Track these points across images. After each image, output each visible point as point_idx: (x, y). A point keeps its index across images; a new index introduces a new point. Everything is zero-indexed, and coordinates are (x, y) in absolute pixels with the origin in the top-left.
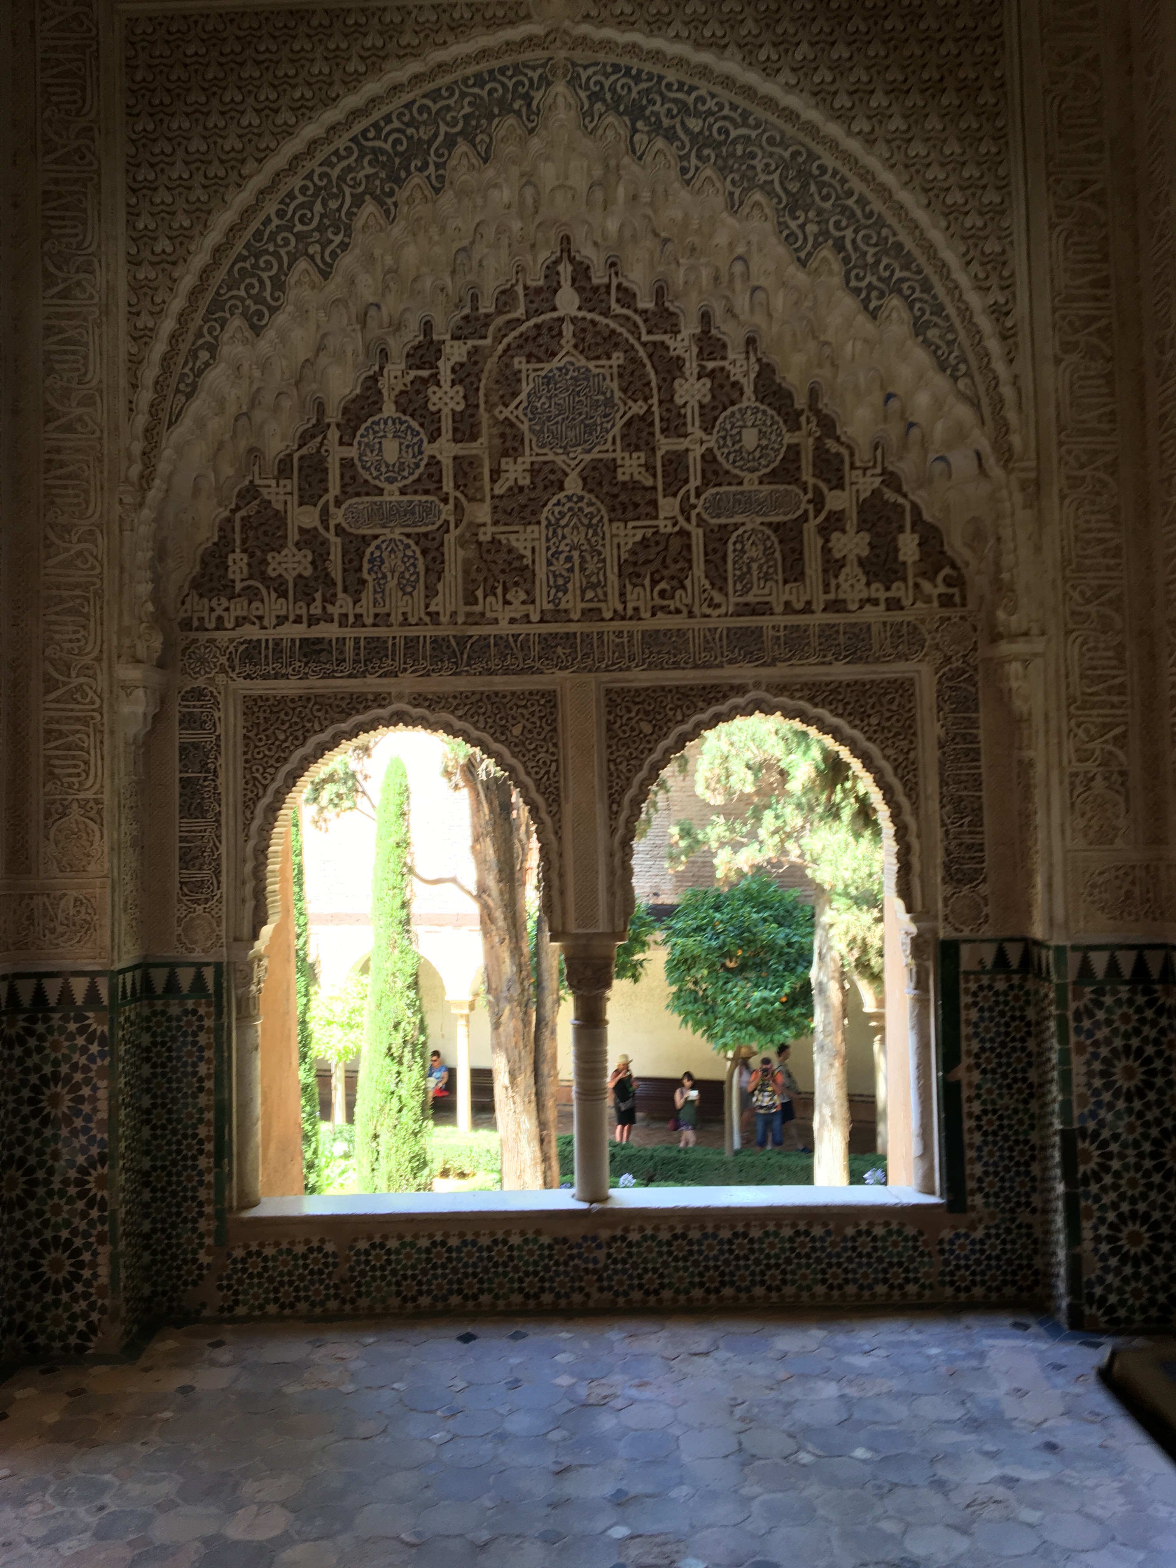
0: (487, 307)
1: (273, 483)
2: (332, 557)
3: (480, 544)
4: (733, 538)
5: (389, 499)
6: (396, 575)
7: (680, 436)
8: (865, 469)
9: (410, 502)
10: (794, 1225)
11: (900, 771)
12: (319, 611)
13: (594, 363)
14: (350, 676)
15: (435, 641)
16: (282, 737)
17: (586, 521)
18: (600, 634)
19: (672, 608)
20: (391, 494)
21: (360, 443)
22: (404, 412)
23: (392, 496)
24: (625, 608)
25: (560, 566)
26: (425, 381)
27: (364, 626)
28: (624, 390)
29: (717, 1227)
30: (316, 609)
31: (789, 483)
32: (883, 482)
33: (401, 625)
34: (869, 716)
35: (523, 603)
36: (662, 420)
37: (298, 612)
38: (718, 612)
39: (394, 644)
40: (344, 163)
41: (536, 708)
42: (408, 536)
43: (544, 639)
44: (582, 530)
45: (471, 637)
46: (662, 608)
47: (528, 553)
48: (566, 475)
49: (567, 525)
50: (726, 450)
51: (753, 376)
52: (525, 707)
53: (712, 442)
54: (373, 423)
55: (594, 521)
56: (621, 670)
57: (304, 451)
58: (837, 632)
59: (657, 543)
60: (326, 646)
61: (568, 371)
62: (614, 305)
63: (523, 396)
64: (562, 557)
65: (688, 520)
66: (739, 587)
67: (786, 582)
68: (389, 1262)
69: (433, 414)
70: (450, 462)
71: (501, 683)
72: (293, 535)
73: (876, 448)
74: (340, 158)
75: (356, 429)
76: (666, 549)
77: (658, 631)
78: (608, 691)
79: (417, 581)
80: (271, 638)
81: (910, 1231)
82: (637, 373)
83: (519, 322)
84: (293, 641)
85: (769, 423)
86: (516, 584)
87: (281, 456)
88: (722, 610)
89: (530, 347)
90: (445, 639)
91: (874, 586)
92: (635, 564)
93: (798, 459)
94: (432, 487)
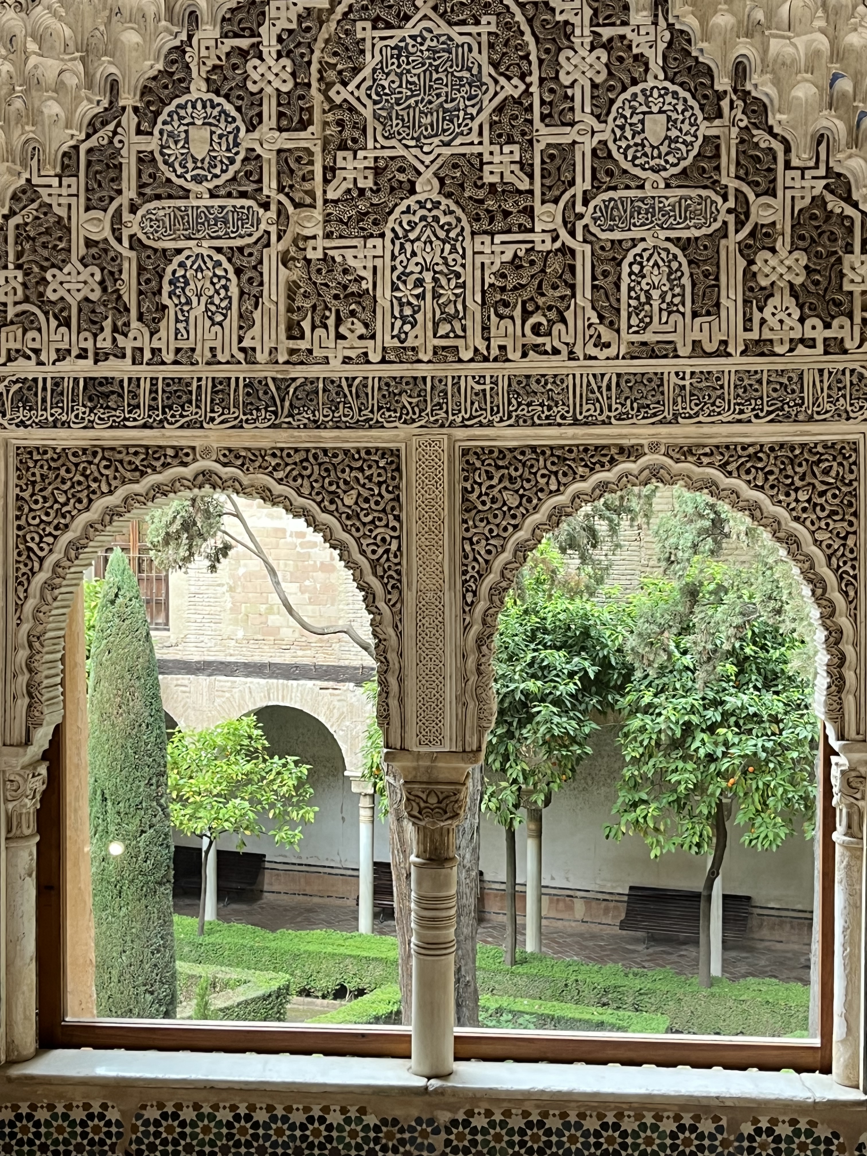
1: (55, 182)
2: (125, 276)
3: (308, 261)
4: (630, 258)
5: (195, 203)
6: (203, 299)
7: (564, 124)
8: (803, 170)
9: (222, 208)
10: (677, 1118)
11: (834, 560)
12: (108, 345)
13: (458, 29)
14: (145, 426)
15: (249, 384)
16: (62, 499)
17: (442, 234)
18: (456, 380)
19: (548, 348)
20: (199, 197)
21: (161, 132)
22: (217, 93)
23: (200, 199)
24: (488, 348)
25: (407, 292)
26: (243, 54)
27: (163, 363)
28: (495, 65)
29: (582, 1116)
30: (105, 342)
31: (705, 187)
32: (826, 187)
33: (208, 363)
34: (796, 490)
35: (361, 337)
36: (543, 102)
37: (83, 345)
38: (607, 352)
39: (199, 387)
41: (374, 471)
42: (219, 250)
43: (385, 383)
44: (437, 243)
45: (294, 380)
46: (536, 348)
47: (368, 274)
48: (419, 173)
49: (418, 239)
50: (623, 144)
51: (662, 46)
52: (361, 469)
53: (606, 132)
54: (179, 106)
55: (452, 235)
56: (481, 425)
57: (92, 142)
58: (760, 382)
59: (532, 263)
60: (116, 388)
61: (424, 39)
63: (366, 72)
64: (411, 280)
65: (572, 234)
66: (634, 321)
67: (695, 315)
68: (183, 1135)
69: (252, 94)
70: (273, 156)
71: (331, 438)
72: (78, 249)
73: (819, 143)
75: (157, 114)
76: (543, 271)
77: (528, 377)
78: (465, 452)
79: (229, 308)
80: (49, 376)
81: (823, 1132)
82: (512, 43)
84: (76, 380)
85: (680, 108)
86: (353, 313)
87: (65, 148)
88: (612, 351)
90: (263, 382)
91: (809, 323)
92: (503, 289)
93: (717, 156)
94: (250, 188)
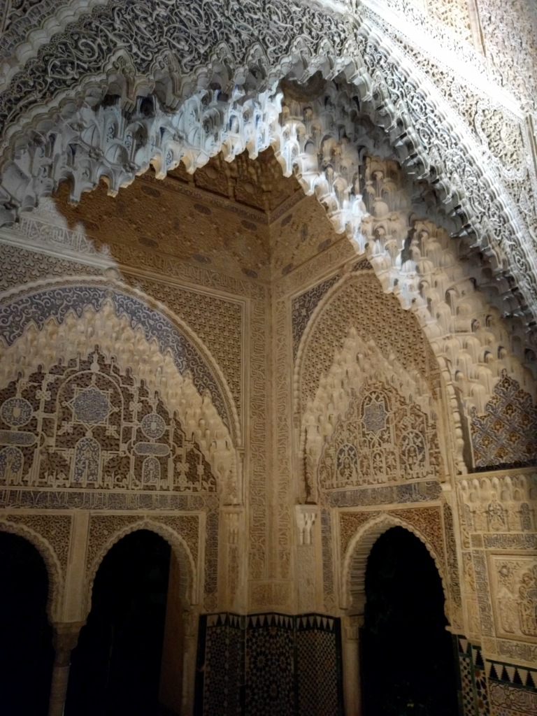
0: (65, 364)
3: (49, 454)
4: (145, 461)
5: (12, 431)
6: (11, 464)
7: (129, 422)
8: (189, 441)
9: (22, 434)
11: (192, 550)
13: (102, 391)
15: (24, 493)
17: (92, 449)
18: (93, 494)
19: (121, 485)
20: (14, 429)
21: (3, 408)
22: (25, 398)
23: (14, 430)
24: (103, 484)
25: (80, 465)
26: (35, 387)
28: (112, 402)
31: (165, 443)
32: (194, 446)
33: (10, 485)
34: (184, 529)
35: (64, 479)
36: (124, 415)
38: (137, 488)
39: (5, 493)
40: (24, 305)
41: (62, 523)
42: (19, 447)
43: (70, 495)
44: (91, 452)
45: (40, 492)
46: (117, 485)
47: (68, 459)
48: (87, 430)
49: (85, 450)
50: (145, 429)
51: (156, 404)
52: (58, 522)
53: (141, 425)
54: (11, 400)
55: (96, 449)
56: (99, 509)
58: (177, 498)
59: (118, 460)
61: (92, 392)
62: (112, 372)
63: (74, 399)
64: (82, 462)
65: (130, 453)
66: (145, 479)
67: (161, 479)
69: (37, 400)
70: (41, 420)
71: (50, 512)
73: (193, 435)
74: (23, 303)
76: (121, 463)
77: (115, 494)
78: (93, 517)
79: (20, 467)
82: (117, 397)
83: (76, 372)
85: (160, 421)
86: (62, 471)
88: (139, 488)
89: (79, 381)
90: (29, 492)
91: (189, 482)
92: (109, 467)
93: (168, 435)
94: (32, 429)
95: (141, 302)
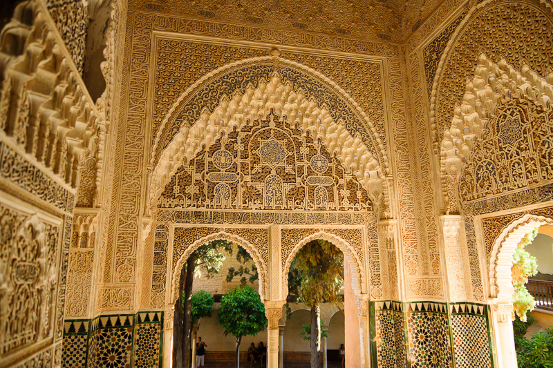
0: (251, 124)
1: (188, 166)
2: (205, 188)
3: (247, 187)
4: (316, 189)
6: (223, 194)
7: (301, 161)
8: (348, 174)
9: (228, 174)
12: (200, 204)
13: (279, 141)
14: (208, 223)
15: (234, 213)
16: (186, 240)
17: (277, 182)
18: (281, 214)
19: (300, 207)
20: (223, 171)
21: (214, 157)
22: (227, 150)
24: (287, 207)
26: (233, 142)
27: (214, 208)
28: (287, 149)
30: (199, 203)
31: (330, 176)
32: (352, 178)
33: (224, 209)
34: (350, 239)
35: (259, 204)
36: (297, 157)
37: (194, 204)
39: (222, 214)
40: (218, 84)
41: (262, 234)
42: (227, 183)
43: (265, 214)
45: (244, 213)
46: (297, 207)
47: (261, 190)
48: (272, 169)
49: (271, 183)
50: (313, 166)
51: (320, 148)
52: (259, 233)
53: (310, 164)
54: (218, 152)
56: (286, 224)
57: (198, 158)
58: (343, 216)
59: (296, 189)
60: (202, 214)
61: (272, 142)
62: (284, 127)
63: (260, 148)
64: (270, 192)
65: (304, 184)
66: (317, 202)
67: (329, 202)
69: (235, 150)
70: (240, 164)
71: (252, 226)
72: (194, 182)
73: (351, 169)
75: (213, 153)
76: (298, 191)
77: (296, 213)
78: (282, 230)
79: (229, 196)
80: (185, 211)
82: (290, 145)
83: (259, 129)
84: (192, 212)
85: (324, 160)
86: (257, 198)
87: (191, 159)
88: (313, 209)
89: (262, 136)
90: (237, 213)
91: (351, 204)
92: (290, 195)
93: (331, 170)
94: (234, 170)
95: (300, 71)
